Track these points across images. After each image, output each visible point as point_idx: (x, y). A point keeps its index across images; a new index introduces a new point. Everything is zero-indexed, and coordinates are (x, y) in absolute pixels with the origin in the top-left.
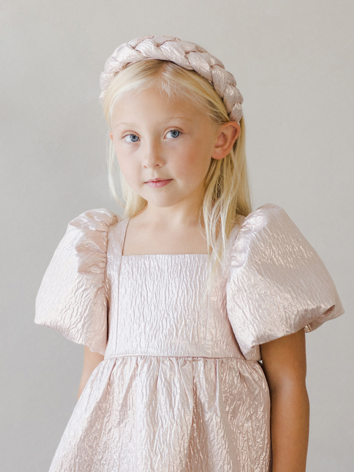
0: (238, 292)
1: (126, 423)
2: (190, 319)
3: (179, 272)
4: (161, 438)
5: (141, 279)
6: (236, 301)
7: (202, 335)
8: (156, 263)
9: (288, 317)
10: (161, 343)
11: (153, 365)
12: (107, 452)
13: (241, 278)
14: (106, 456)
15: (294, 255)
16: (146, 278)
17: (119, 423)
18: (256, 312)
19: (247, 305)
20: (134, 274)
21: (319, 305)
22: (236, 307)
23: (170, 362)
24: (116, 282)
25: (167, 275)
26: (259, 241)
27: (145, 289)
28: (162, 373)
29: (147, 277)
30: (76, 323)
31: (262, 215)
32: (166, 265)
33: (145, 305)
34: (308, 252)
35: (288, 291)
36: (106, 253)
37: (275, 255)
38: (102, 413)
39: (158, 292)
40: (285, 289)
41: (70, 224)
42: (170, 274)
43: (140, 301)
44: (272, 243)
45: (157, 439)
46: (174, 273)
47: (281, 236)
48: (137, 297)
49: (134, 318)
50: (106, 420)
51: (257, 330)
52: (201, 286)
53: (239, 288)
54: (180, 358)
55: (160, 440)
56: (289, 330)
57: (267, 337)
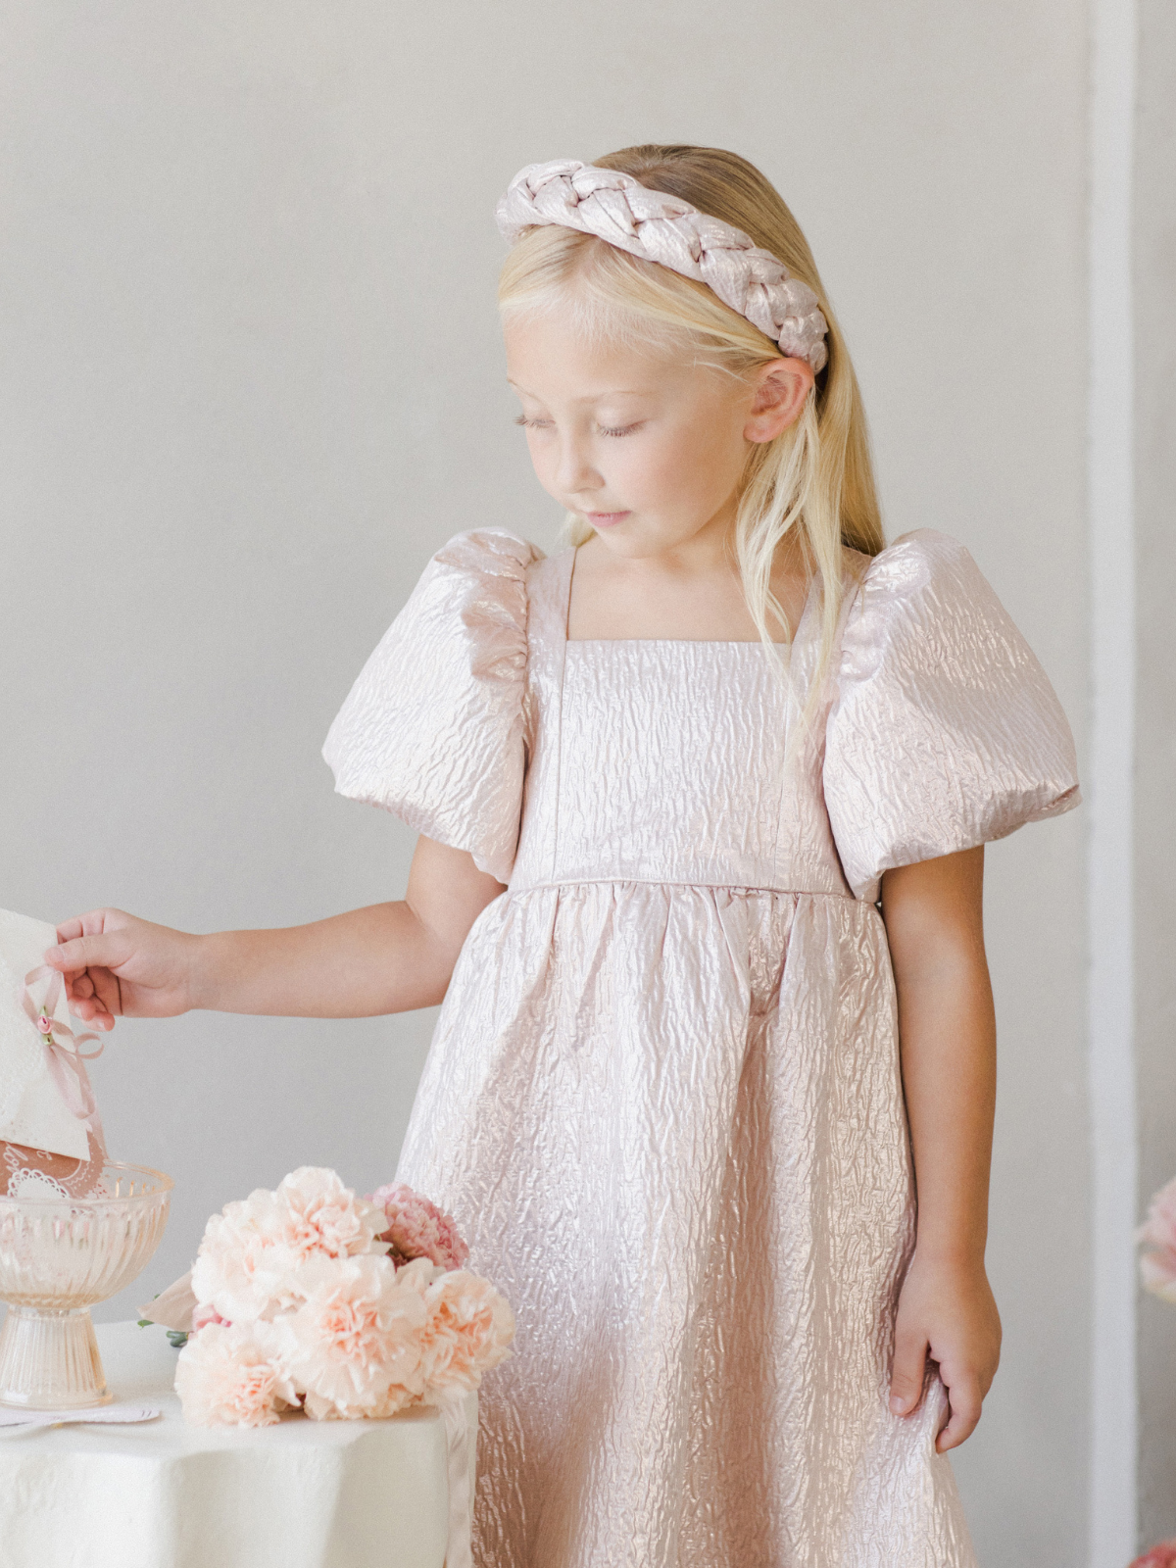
0: (854, 738)
1: (592, 1046)
2: (742, 797)
3: (715, 683)
4: (676, 1075)
5: (619, 697)
6: (847, 759)
7: (767, 837)
8: (655, 661)
9: (968, 808)
10: (673, 851)
11: (654, 904)
12: (548, 1119)
13: (865, 708)
14: (546, 1129)
15: (986, 659)
16: (631, 696)
17: (575, 1047)
18: (894, 789)
19: (874, 770)
20: (601, 686)
21: (1042, 784)
22: (846, 773)
23: (695, 897)
24: (555, 703)
25: (685, 690)
26: (912, 620)
27: (630, 722)
28: (676, 923)
29: (634, 695)
30: (458, 798)
31: (915, 557)
32: (683, 666)
33: (633, 761)
34: (1018, 653)
35: (973, 746)
36: (526, 632)
37: (946, 657)
38: (535, 1023)
39: (665, 731)
40: (967, 741)
41: (437, 560)
42: (694, 687)
43: (620, 753)
44: (940, 627)
45: (666, 1078)
46: (703, 685)
47: (960, 611)
48: (609, 742)
49: (606, 792)
50: (544, 1039)
51: (894, 833)
52: (770, 719)
53: (857, 729)
54: (718, 888)
55: (673, 1081)
56: (969, 838)
57: (916, 849)
